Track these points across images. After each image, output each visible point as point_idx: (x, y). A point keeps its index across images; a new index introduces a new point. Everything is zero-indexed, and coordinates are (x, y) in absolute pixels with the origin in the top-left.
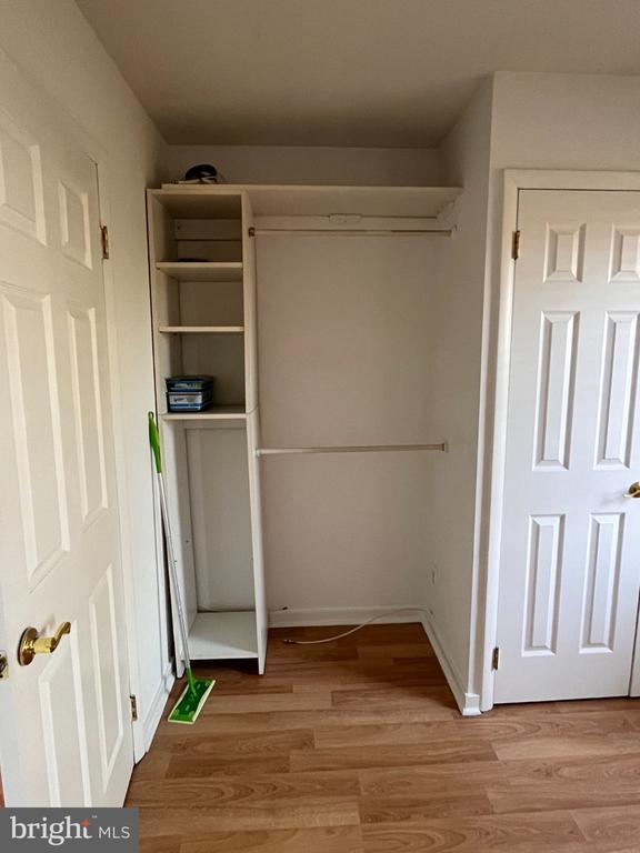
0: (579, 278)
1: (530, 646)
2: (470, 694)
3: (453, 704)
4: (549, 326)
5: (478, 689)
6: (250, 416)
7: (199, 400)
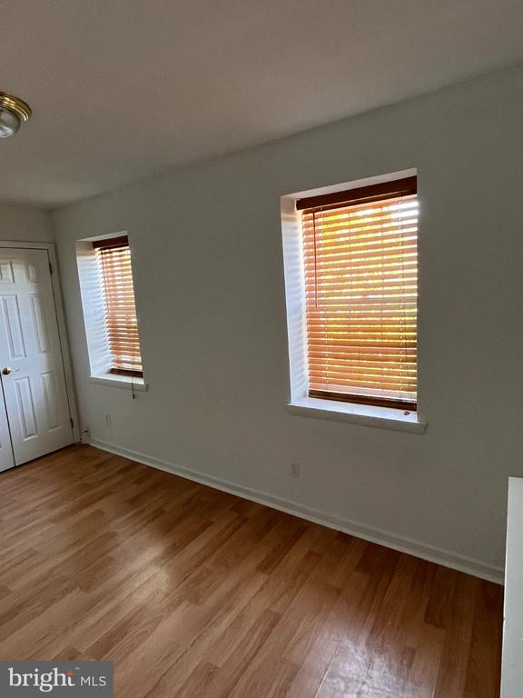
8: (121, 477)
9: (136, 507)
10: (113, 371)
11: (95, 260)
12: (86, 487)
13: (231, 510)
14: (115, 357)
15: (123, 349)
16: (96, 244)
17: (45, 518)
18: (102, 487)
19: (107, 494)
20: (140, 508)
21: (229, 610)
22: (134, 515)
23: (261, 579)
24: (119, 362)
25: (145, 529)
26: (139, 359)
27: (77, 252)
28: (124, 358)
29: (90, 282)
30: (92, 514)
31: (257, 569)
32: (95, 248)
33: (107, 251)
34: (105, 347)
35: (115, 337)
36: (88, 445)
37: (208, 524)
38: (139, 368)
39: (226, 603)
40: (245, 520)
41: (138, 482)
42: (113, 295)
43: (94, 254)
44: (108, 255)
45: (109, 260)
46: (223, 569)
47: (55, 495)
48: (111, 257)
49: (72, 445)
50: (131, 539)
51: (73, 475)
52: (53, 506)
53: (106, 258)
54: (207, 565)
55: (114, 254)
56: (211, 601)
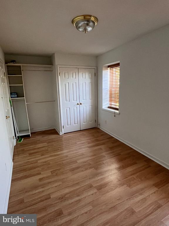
0: (68, 78)
1: (68, 125)
2: (60, 132)
3: (59, 134)
4: (65, 84)
5: (62, 131)
6: (25, 98)
7: (16, 96)
8: (108, 140)
9: (111, 150)
10: (109, 107)
11: (108, 71)
12: (97, 140)
13: (144, 161)
14: (110, 103)
15: (113, 101)
16: (109, 66)
17: (86, 146)
18: (102, 142)
19: (103, 144)
20: (113, 151)
21: (141, 194)
22: (111, 152)
23: (155, 189)
24: (111, 104)
25: (114, 158)
26: (118, 104)
27: (103, 69)
28: (113, 103)
29: (106, 78)
30: (98, 149)
31: (154, 185)
32: (108, 67)
33: (112, 68)
34: (107, 100)
35: (111, 97)
36: (99, 128)
37: (135, 163)
38: (118, 107)
39: (140, 192)
40: (150, 166)
41: (113, 143)
42: (112, 83)
43: (108, 70)
44: (112, 70)
45: (112, 71)
46: (140, 180)
47: (89, 140)
48: (113, 70)
49: (95, 128)
50: (109, 159)
51: (94, 136)
52: (89, 143)
53: (111, 71)
54: (134, 176)
55: (114, 69)
56: (134, 189)
